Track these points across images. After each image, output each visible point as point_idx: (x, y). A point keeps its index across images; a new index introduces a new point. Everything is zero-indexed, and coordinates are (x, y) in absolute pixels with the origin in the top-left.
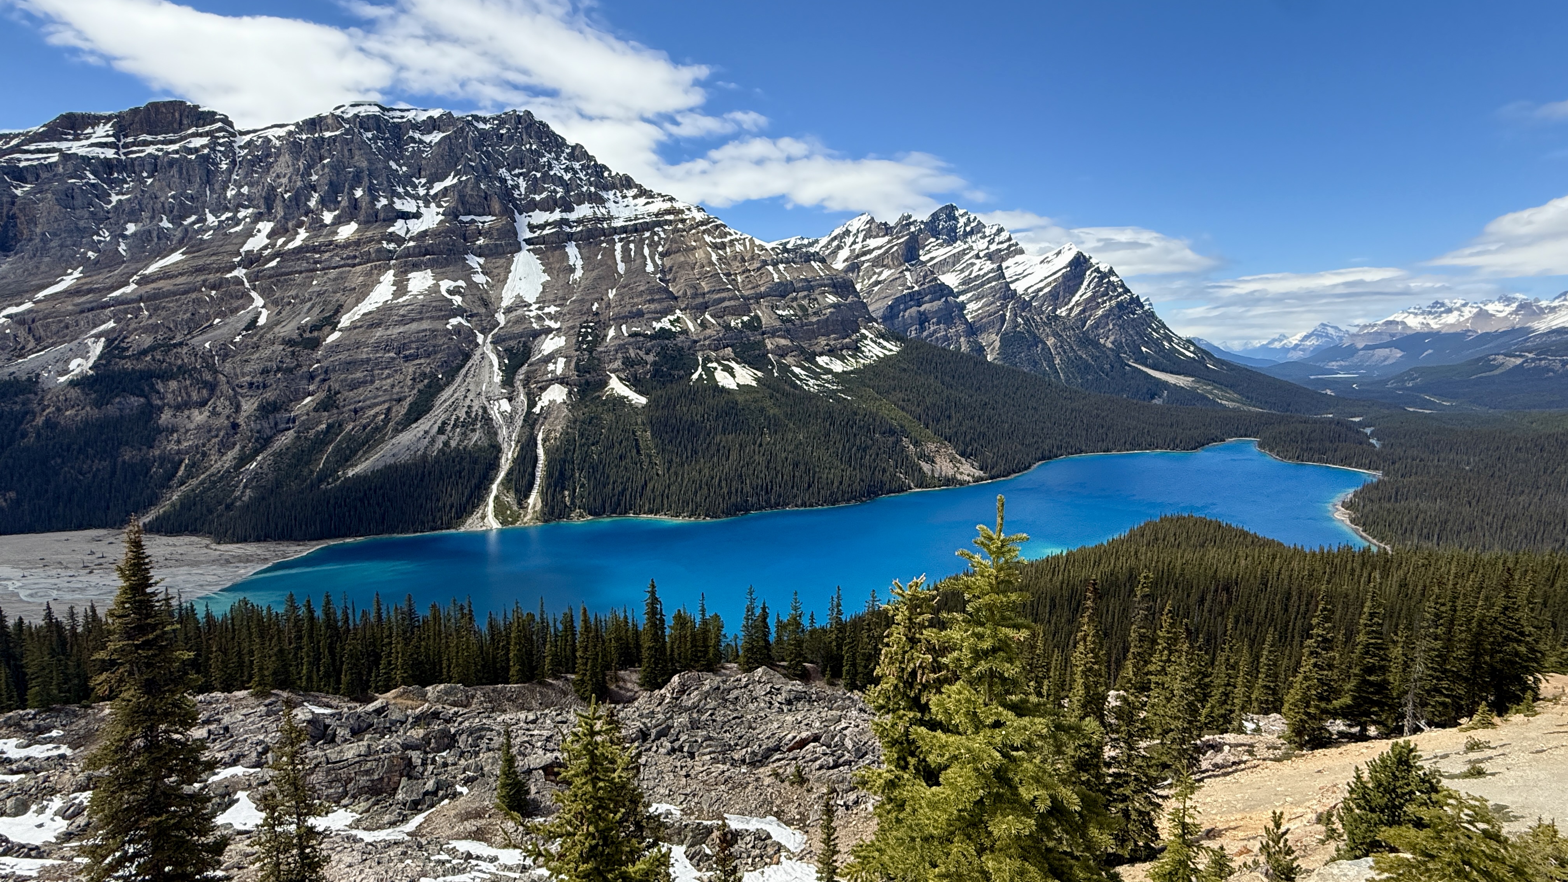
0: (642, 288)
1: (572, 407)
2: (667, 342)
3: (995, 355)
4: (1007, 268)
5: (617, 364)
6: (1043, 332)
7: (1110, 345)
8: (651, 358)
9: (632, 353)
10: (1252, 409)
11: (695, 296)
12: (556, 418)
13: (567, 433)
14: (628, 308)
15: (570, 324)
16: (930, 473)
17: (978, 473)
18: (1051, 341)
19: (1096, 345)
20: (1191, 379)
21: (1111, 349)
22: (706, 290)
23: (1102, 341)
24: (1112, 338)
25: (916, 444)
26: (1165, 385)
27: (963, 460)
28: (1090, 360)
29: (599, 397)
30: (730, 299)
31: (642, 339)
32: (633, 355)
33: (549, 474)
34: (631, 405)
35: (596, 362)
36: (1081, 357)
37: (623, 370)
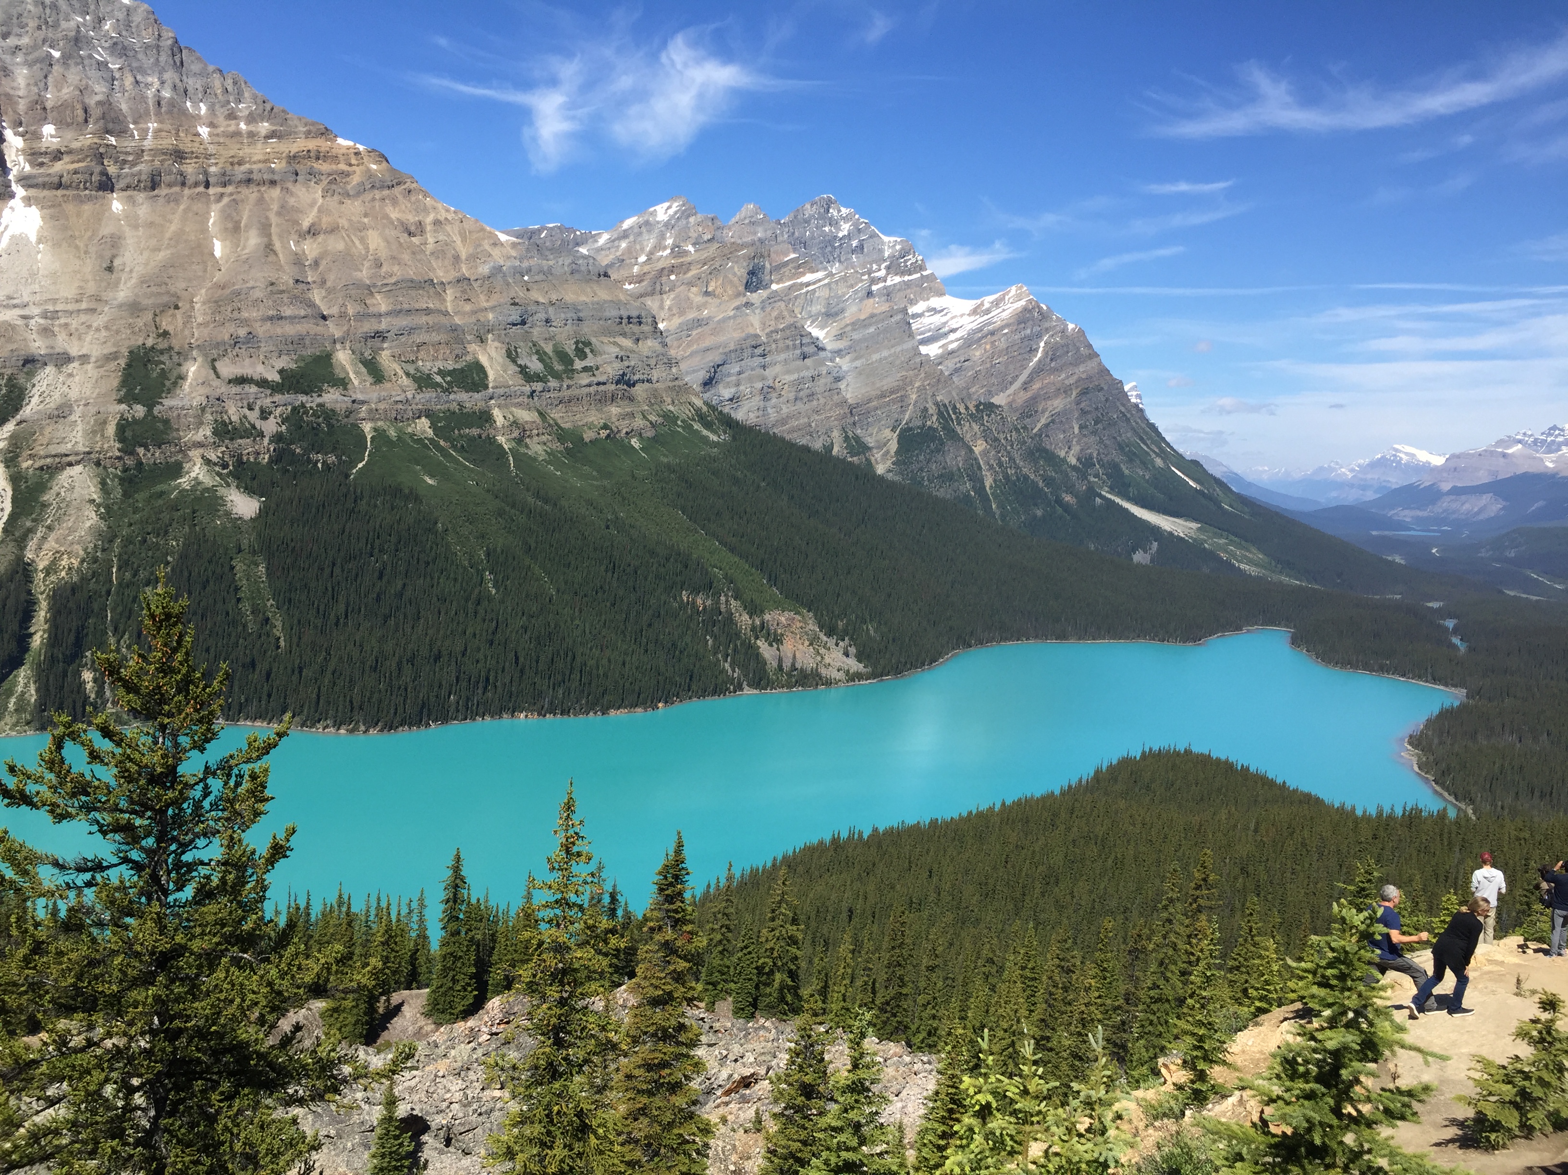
0: (258, 294)
1: (108, 512)
2: (302, 398)
3: (889, 463)
4: (916, 316)
5: (205, 432)
6: (969, 430)
7: (1073, 461)
8: (270, 427)
9: (233, 413)
10: (1285, 579)
11: (362, 317)
12: (72, 530)
13: (95, 560)
14: (230, 328)
15: (109, 349)
16: (775, 664)
17: (854, 665)
18: (979, 447)
19: (1051, 458)
20: (1194, 525)
21: (1074, 468)
22: (383, 308)
23: (1062, 454)
24: (1076, 449)
25: (754, 610)
26: (1155, 531)
27: (831, 642)
28: (1041, 484)
29: (161, 494)
30: (429, 329)
31: (254, 389)
32: (235, 418)
33: (54, 638)
34: (228, 514)
35: (160, 425)
36: (1026, 478)
37: (215, 445)
